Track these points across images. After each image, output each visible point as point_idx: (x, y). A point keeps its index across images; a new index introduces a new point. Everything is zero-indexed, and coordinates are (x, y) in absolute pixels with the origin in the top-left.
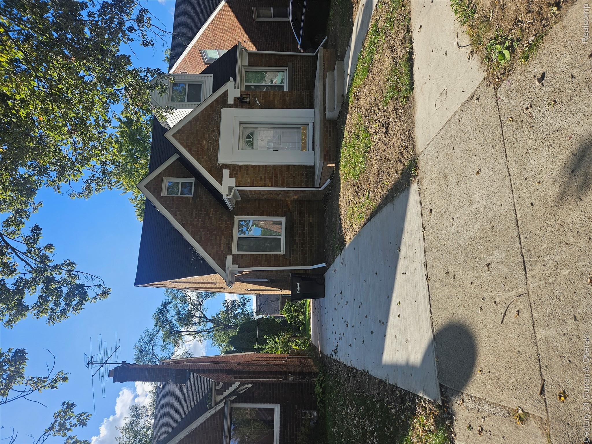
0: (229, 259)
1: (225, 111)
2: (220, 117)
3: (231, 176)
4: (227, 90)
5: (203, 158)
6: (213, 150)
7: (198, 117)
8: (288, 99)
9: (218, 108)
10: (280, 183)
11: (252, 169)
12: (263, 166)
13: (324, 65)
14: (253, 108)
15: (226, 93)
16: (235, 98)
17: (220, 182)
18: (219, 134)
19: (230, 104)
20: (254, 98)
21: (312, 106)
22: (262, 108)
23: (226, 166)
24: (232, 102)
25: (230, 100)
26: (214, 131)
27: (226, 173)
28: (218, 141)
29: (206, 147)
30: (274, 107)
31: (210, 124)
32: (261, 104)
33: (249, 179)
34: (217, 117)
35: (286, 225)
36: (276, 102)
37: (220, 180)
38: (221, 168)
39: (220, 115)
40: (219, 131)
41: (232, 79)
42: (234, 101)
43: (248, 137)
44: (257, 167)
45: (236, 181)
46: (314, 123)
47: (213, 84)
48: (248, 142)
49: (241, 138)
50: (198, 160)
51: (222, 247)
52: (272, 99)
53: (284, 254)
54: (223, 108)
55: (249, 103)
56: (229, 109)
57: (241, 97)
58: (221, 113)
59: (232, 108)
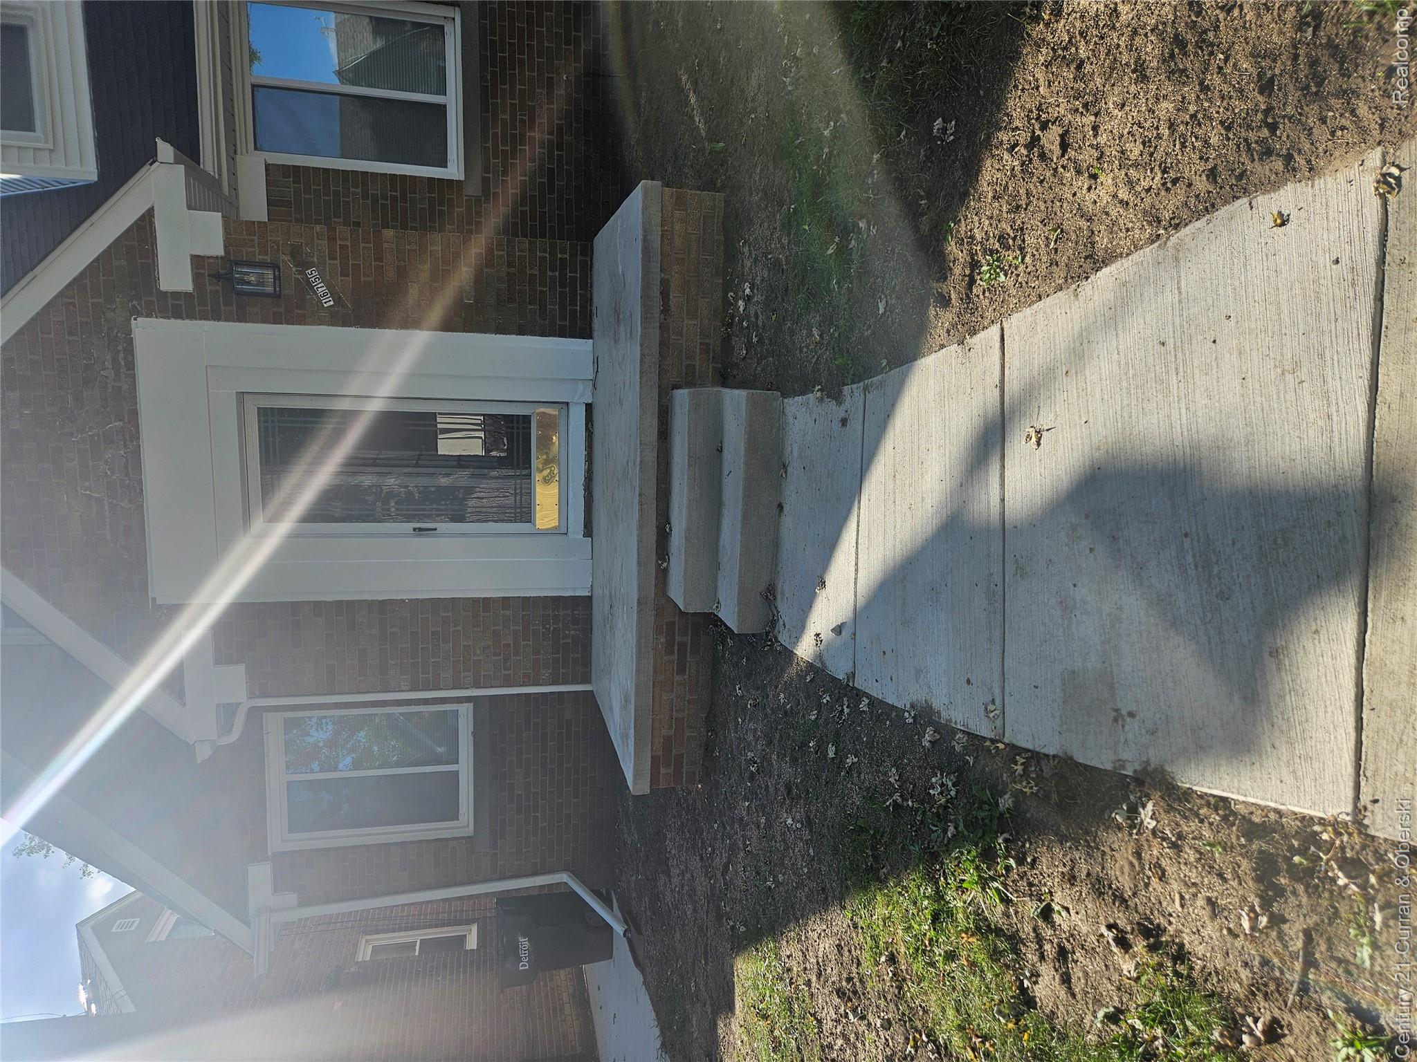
0: (260, 876)
1: (151, 335)
2: (131, 365)
3: (222, 658)
4: (150, 213)
5: (68, 578)
6: (115, 539)
8: (469, 277)
9: (110, 315)
10: (447, 677)
12: (370, 604)
13: (665, 294)
14: (301, 321)
15: (144, 228)
16: (197, 261)
17: (174, 686)
18: (136, 453)
19: (176, 295)
20: (303, 265)
21: (578, 324)
22: (346, 323)
24: (185, 284)
26: (106, 439)
28: (134, 488)
29: (72, 524)
31: (75, 400)
32: (338, 301)
33: (309, 666)
34: (115, 360)
36: (414, 293)
39: (130, 351)
40: (136, 436)
41: (165, 150)
42: (197, 278)
44: (344, 610)
45: (252, 675)
46: (589, 407)
52: (391, 274)
53: (470, 831)
54: (139, 314)
55: (276, 296)
56: (173, 321)
57: (231, 272)
58: (130, 342)
59: (191, 316)
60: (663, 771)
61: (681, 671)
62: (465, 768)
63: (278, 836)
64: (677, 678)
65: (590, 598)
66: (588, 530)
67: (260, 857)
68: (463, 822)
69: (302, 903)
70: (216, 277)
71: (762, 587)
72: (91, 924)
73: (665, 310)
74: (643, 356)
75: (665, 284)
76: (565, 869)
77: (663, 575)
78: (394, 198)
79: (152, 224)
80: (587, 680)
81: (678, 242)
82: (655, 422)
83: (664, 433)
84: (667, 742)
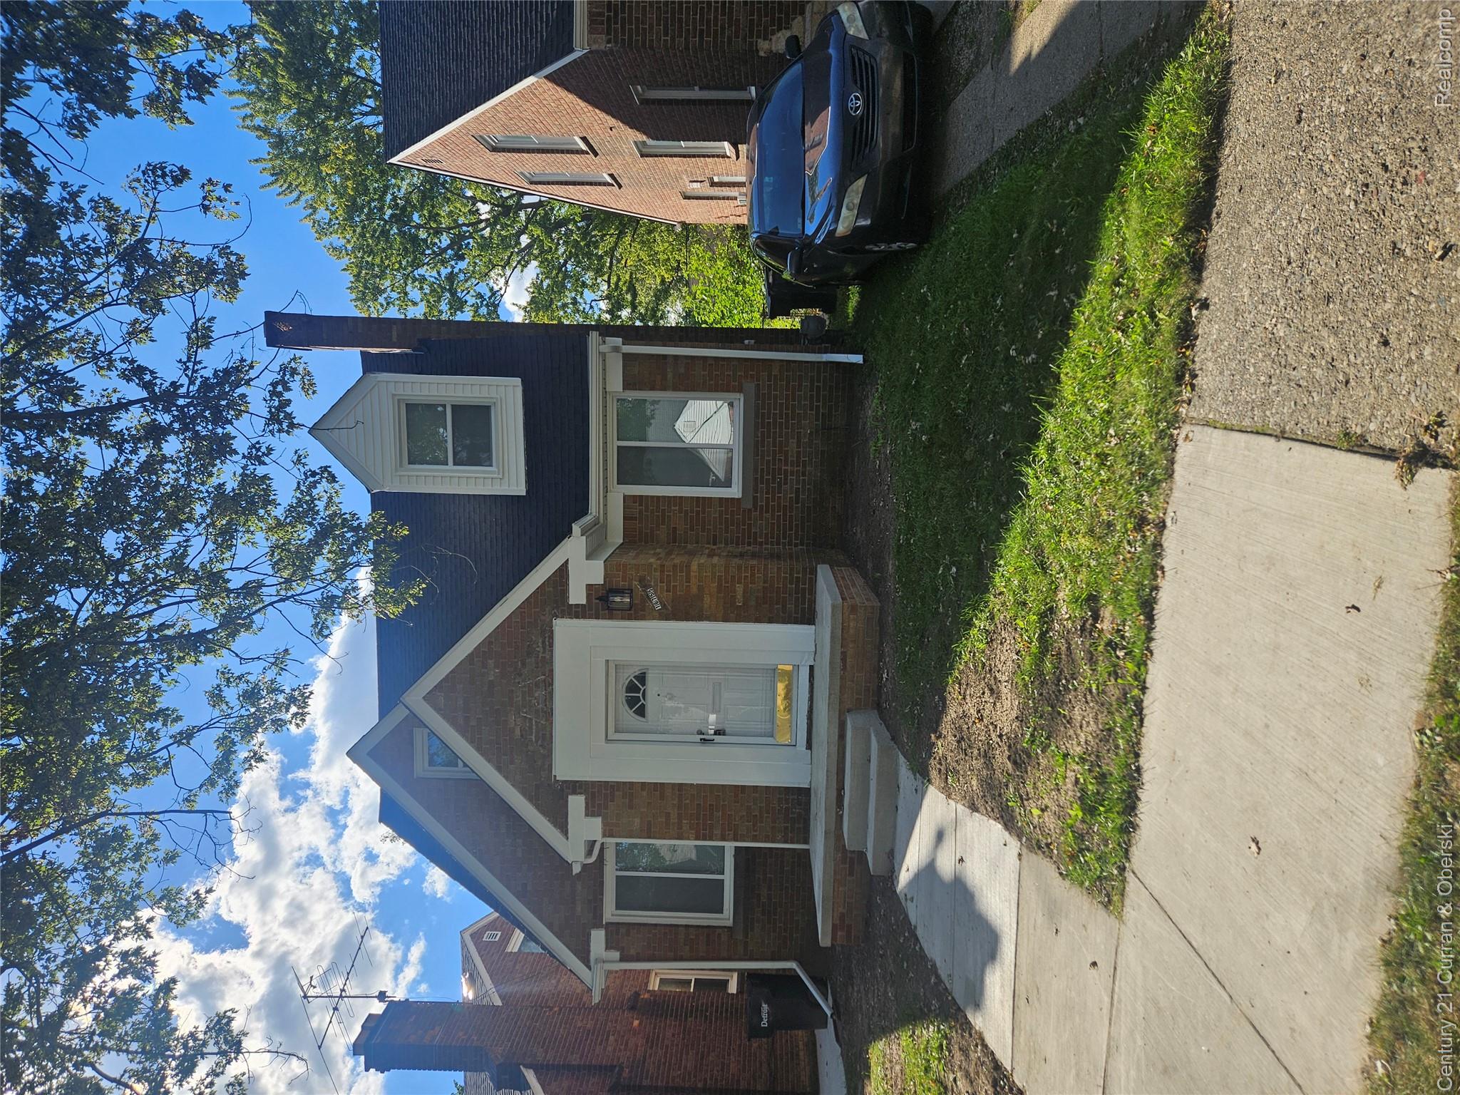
0: (598, 938)
1: (563, 628)
2: (551, 645)
3: (590, 812)
4: (565, 565)
5: (512, 762)
6: (537, 741)
7: (491, 643)
8: (740, 589)
9: (543, 618)
10: (717, 832)
11: (644, 793)
12: (674, 785)
14: (643, 618)
15: (563, 571)
16: (589, 587)
17: (563, 827)
18: (551, 693)
19: (577, 607)
20: (645, 587)
21: (807, 616)
22: (667, 618)
23: (575, 787)
24: (582, 600)
25: (577, 596)
26: (537, 685)
27: (576, 803)
28: (549, 714)
29: (518, 732)
30: (700, 617)
31: (524, 664)
32: (664, 606)
33: (637, 821)
34: (543, 642)
35: (736, 860)
36: (707, 599)
37: (562, 824)
38: (562, 790)
39: (551, 637)
40: (551, 684)
41: (576, 530)
42: (589, 596)
43: (631, 688)
44: (658, 789)
45: (605, 824)
46: (812, 668)
47: (525, 414)
48: (631, 702)
49: (611, 698)
50: (499, 769)
51: (579, 909)
52: (694, 590)
53: (730, 923)
54: (557, 617)
55: (631, 605)
56: (575, 621)
57: (608, 597)
58: (552, 632)
59: (584, 617)
60: (839, 933)
61: (851, 874)
62: (728, 878)
63: (610, 912)
64: (849, 878)
65: (809, 789)
66: (809, 745)
67: (597, 923)
68: (726, 916)
69: (622, 960)
70: (600, 599)
72: (470, 931)
73: (844, 668)
74: (830, 694)
75: (844, 654)
76: (795, 959)
77: (840, 818)
78: (698, 513)
79: (567, 567)
80: (806, 841)
81: (852, 631)
82: (837, 730)
83: (842, 736)
84: (842, 917)
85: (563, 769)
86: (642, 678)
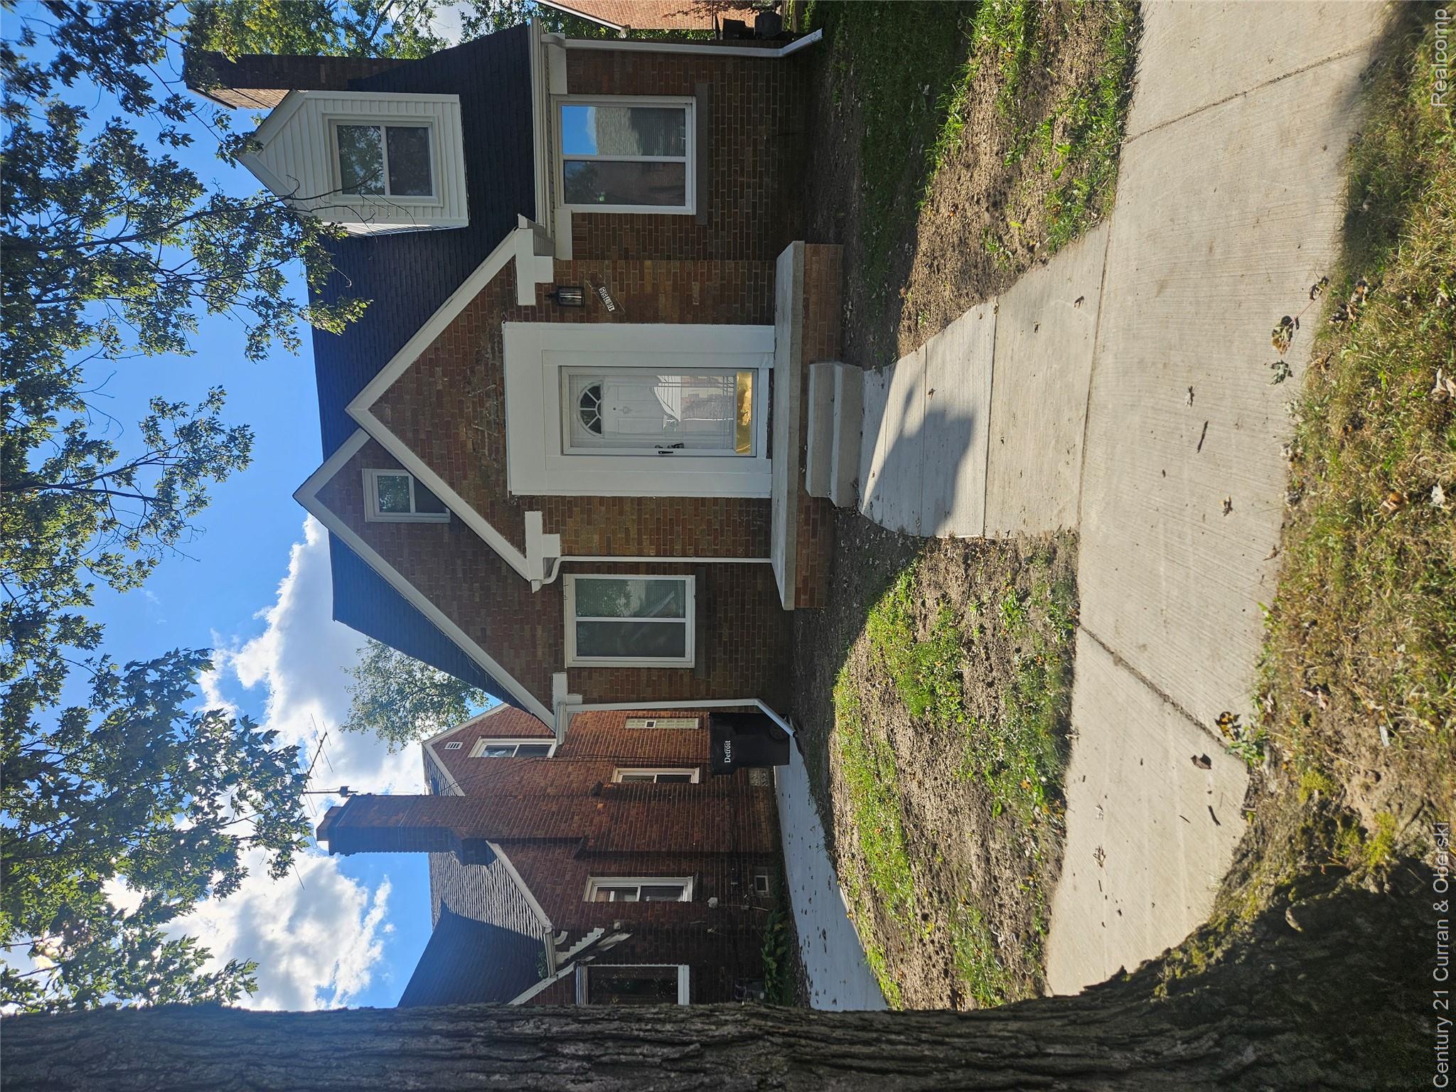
0: (560, 681)
1: (513, 332)
2: (501, 351)
3: (548, 529)
4: (514, 258)
5: (465, 478)
6: (490, 455)
7: (437, 349)
8: (696, 287)
9: (490, 321)
10: (678, 547)
11: (603, 509)
12: (633, 499)
14: (596, 320)
15: (509, 270)
16: (538, 286)
17: (520, 545)
18: (503, 404)
19: (526, 307)
20: (598, 286)
21: (766, 317)
22: (621, 321)
23: (532, 502)
24: (532, 301)
25: (526, 297)
26: (488, 395)
27: (534, 520)
28: (501, 425)
29: (470, 446)
30: (655, 319)
31: (473, 372)
32: (617, 307)
33: (596, 537)
34: (493, 348)
35: (696, 597)
36: (662, 299)
37: (519, 541)
38: (518, 506)
39: (501, 343)
40: (503, 394)
41: (523, 220)
42: (538, 296)
43: (586, 401)
44: (617, 503)
45: (563, 541)
46: (771, 371)
48: (587, 416)
49: (566, 411)
50: (452, 485)
51: (540, 653)
52: (649, 289)
53: (692, 665)
54: (506, 320)
55: (583, 306)
56: (524, 323)
57: (558, 293)
58: (501, 336)
59: (534, 320)
60: (802, 597)
61: (814, 536)
62: (690, 621)
63: (571, 657)
64: (812, 540)
65: (770, 500)
66: (770, 454)
67: (560, 669)
68: (688, 660)
69: (585, 702)
70: (550, 296)
71: (851, 481)
72: (431, 743)
73: (806, 317)
74: (792, 344)
75: (806, 300)
76: (757, 697)
77: (803, 476)
78: (650, 230)
79: (514, 265)
80: (768, 556)
81: (814, 275)
82: (799, 384)
83: (805, 390)
84: (805, 580)
85: (518, 485)
86: (596, 391)
